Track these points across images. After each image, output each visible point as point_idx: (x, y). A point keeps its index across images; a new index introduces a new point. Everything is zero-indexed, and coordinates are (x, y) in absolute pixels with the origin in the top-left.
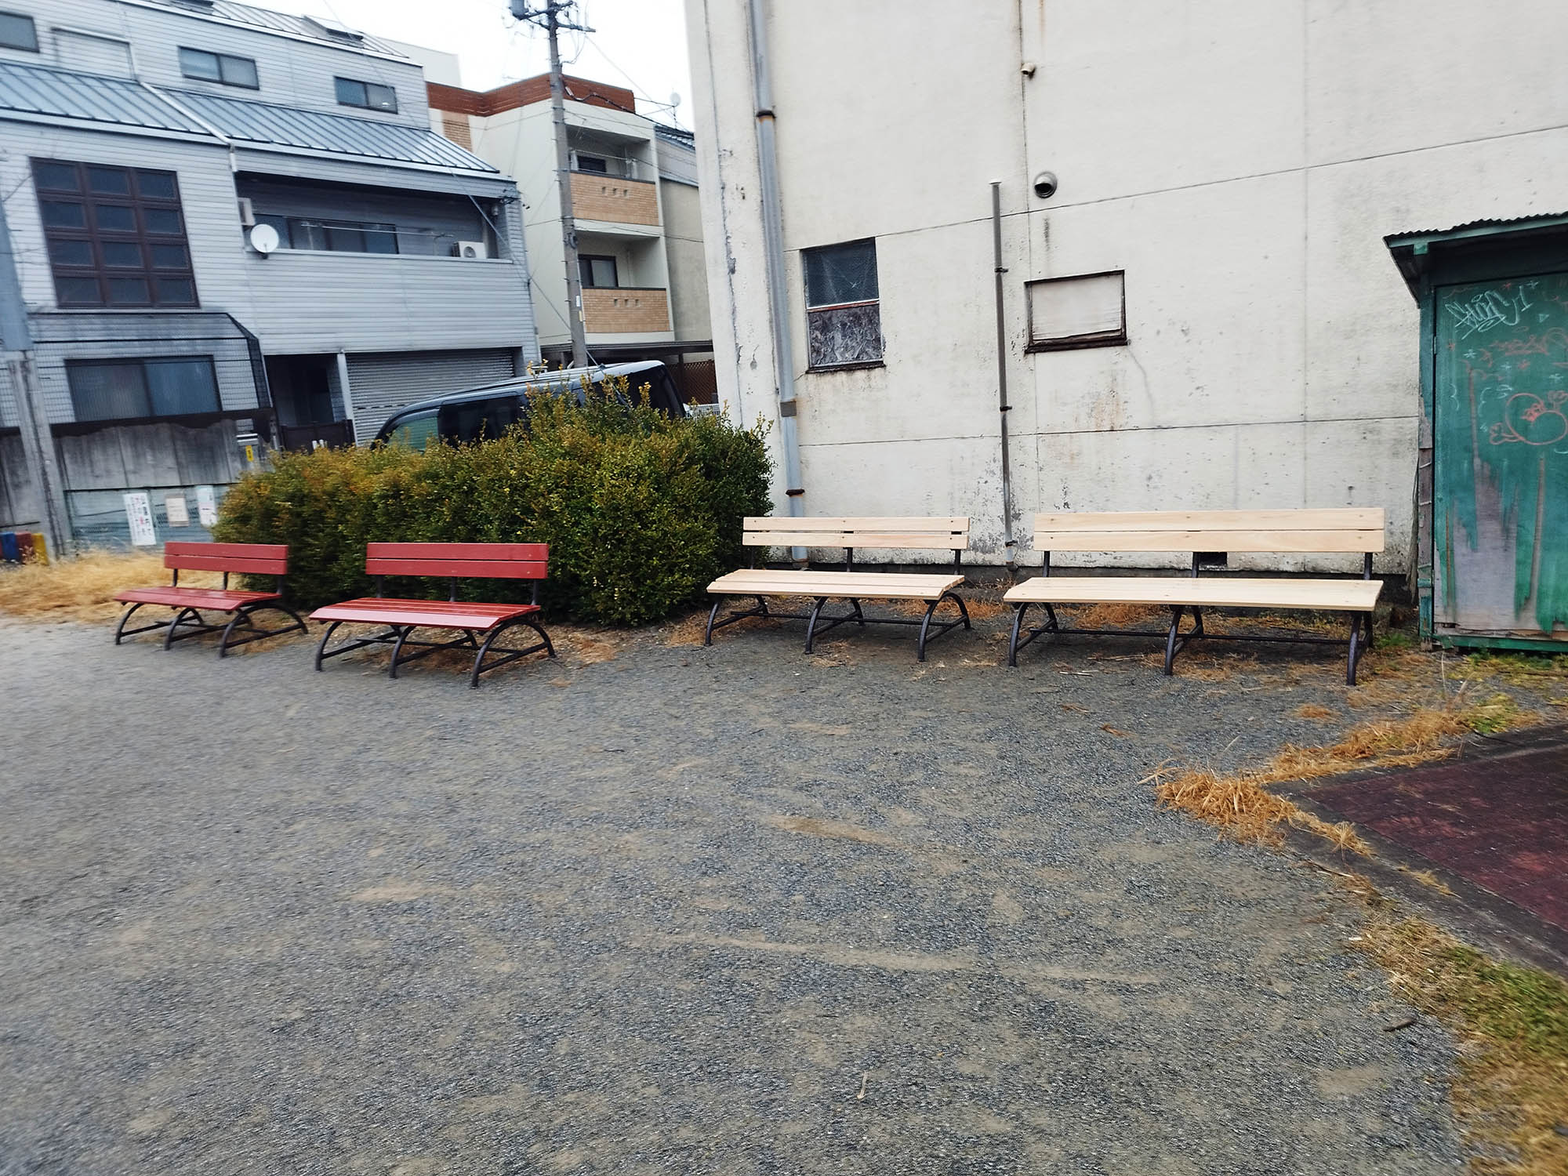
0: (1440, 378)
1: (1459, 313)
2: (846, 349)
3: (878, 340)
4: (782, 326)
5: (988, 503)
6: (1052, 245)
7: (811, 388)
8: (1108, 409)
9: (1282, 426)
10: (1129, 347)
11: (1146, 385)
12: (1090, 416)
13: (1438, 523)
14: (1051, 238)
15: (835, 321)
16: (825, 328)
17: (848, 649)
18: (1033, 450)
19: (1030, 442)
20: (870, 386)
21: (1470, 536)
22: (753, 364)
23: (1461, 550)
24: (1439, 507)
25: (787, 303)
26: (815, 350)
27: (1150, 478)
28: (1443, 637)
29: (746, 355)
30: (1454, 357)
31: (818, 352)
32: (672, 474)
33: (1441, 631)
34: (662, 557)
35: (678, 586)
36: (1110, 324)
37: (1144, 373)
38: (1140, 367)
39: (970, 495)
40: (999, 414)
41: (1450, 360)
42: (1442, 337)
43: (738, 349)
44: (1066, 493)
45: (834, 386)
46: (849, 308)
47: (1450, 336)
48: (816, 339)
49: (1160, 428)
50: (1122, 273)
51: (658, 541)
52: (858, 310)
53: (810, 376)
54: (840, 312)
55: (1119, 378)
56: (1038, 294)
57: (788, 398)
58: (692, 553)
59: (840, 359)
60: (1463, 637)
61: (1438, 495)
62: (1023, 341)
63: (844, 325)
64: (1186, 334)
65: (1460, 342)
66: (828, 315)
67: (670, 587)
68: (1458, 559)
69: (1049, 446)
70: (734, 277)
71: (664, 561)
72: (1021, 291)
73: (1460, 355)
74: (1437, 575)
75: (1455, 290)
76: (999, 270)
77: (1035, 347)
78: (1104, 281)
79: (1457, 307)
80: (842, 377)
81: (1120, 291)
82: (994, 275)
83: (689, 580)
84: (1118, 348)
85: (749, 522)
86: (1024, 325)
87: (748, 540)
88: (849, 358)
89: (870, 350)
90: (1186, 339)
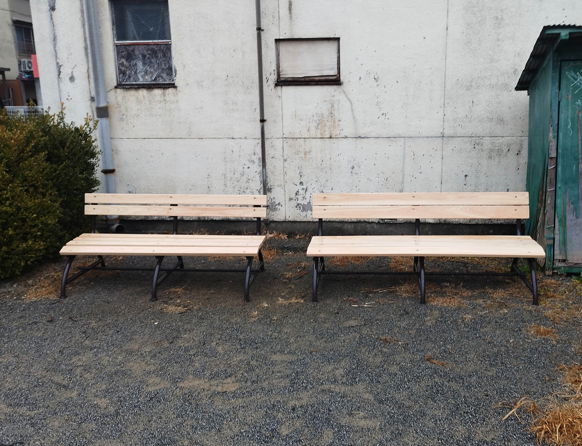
0: (562, 116)
1: (573, 77)
2: (146, 73)
3: (170, 68)
4: (97, 53)
5: (250, 181)
6: (294, 16)
7: (120, 99)
8: (328, 124)
9: (430, 139)
10: (342, 86)
11: (352, 110)
12: (317, 128)
13: (558, 201)
14: (293, 11)
15: (137, 52)
16: (130, 57)
17: (185, 294)
18: (281, 147)
19: (278, 143)
20: (165, 100)
21: (575, 209)
22: (72, 79)
23: (570, 217)
24: (559, 192)
25: (100, 36)
26: (121, 72)
27: (353, 168)
28: (560, 268)
29: (66, 72)
30: (570, 104)
31: (124, 73)
32: (19, 160)
33: (558, 264)
34: (16, 228)
35: (32, 250)
36: (331, 71)
37: (351, 103)
38: (349, 99)
39: (237, 175)
40: (259, 125)
41: (568, 106)
42: (563, 92)
43: (59, 67)
44: (301, 176)
45: (137, 98)
46: (148, 44)
47: (568, 91)
48: (122, 64)
49: (360, 137)
50: (338, 39)
51: (12, 214)
52: (155, 47)
53: (119, 90)
54: (141, 47)
55: (336, 106)
56: (284, 48)
57: (102, 105)
58: (42, 223)
59: (141, 79)
60: (570, 267)
61: (559, 185)
62: (273, 78)
63: (144, 56)
64: (377, 81)
65: (574, 96)
66: (131, 48)
67: (25, 252)
68: (568, 223)
69: (291, 146)
70: (54, 13)
71: (18, 231)
72: (273, 45)
73: (573, 102)
74: (557, 232)
75: (572, 63)
76: (259, 29)
77: (281, 82)
78: (326, 44)
79: (573, 74)
80: (143, 92)
81: (336, 51)
82: (256, 32)
83: (41, 245)
84: (335, 87)
85: (89, 197)
86: (274, 67)
87: (89, 210)
88: (148, 79)
89: (164, 75)
90: (377, 83)
